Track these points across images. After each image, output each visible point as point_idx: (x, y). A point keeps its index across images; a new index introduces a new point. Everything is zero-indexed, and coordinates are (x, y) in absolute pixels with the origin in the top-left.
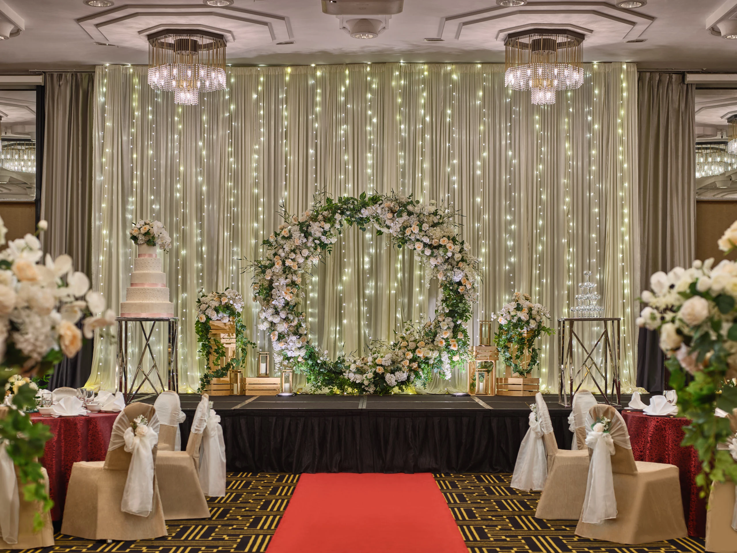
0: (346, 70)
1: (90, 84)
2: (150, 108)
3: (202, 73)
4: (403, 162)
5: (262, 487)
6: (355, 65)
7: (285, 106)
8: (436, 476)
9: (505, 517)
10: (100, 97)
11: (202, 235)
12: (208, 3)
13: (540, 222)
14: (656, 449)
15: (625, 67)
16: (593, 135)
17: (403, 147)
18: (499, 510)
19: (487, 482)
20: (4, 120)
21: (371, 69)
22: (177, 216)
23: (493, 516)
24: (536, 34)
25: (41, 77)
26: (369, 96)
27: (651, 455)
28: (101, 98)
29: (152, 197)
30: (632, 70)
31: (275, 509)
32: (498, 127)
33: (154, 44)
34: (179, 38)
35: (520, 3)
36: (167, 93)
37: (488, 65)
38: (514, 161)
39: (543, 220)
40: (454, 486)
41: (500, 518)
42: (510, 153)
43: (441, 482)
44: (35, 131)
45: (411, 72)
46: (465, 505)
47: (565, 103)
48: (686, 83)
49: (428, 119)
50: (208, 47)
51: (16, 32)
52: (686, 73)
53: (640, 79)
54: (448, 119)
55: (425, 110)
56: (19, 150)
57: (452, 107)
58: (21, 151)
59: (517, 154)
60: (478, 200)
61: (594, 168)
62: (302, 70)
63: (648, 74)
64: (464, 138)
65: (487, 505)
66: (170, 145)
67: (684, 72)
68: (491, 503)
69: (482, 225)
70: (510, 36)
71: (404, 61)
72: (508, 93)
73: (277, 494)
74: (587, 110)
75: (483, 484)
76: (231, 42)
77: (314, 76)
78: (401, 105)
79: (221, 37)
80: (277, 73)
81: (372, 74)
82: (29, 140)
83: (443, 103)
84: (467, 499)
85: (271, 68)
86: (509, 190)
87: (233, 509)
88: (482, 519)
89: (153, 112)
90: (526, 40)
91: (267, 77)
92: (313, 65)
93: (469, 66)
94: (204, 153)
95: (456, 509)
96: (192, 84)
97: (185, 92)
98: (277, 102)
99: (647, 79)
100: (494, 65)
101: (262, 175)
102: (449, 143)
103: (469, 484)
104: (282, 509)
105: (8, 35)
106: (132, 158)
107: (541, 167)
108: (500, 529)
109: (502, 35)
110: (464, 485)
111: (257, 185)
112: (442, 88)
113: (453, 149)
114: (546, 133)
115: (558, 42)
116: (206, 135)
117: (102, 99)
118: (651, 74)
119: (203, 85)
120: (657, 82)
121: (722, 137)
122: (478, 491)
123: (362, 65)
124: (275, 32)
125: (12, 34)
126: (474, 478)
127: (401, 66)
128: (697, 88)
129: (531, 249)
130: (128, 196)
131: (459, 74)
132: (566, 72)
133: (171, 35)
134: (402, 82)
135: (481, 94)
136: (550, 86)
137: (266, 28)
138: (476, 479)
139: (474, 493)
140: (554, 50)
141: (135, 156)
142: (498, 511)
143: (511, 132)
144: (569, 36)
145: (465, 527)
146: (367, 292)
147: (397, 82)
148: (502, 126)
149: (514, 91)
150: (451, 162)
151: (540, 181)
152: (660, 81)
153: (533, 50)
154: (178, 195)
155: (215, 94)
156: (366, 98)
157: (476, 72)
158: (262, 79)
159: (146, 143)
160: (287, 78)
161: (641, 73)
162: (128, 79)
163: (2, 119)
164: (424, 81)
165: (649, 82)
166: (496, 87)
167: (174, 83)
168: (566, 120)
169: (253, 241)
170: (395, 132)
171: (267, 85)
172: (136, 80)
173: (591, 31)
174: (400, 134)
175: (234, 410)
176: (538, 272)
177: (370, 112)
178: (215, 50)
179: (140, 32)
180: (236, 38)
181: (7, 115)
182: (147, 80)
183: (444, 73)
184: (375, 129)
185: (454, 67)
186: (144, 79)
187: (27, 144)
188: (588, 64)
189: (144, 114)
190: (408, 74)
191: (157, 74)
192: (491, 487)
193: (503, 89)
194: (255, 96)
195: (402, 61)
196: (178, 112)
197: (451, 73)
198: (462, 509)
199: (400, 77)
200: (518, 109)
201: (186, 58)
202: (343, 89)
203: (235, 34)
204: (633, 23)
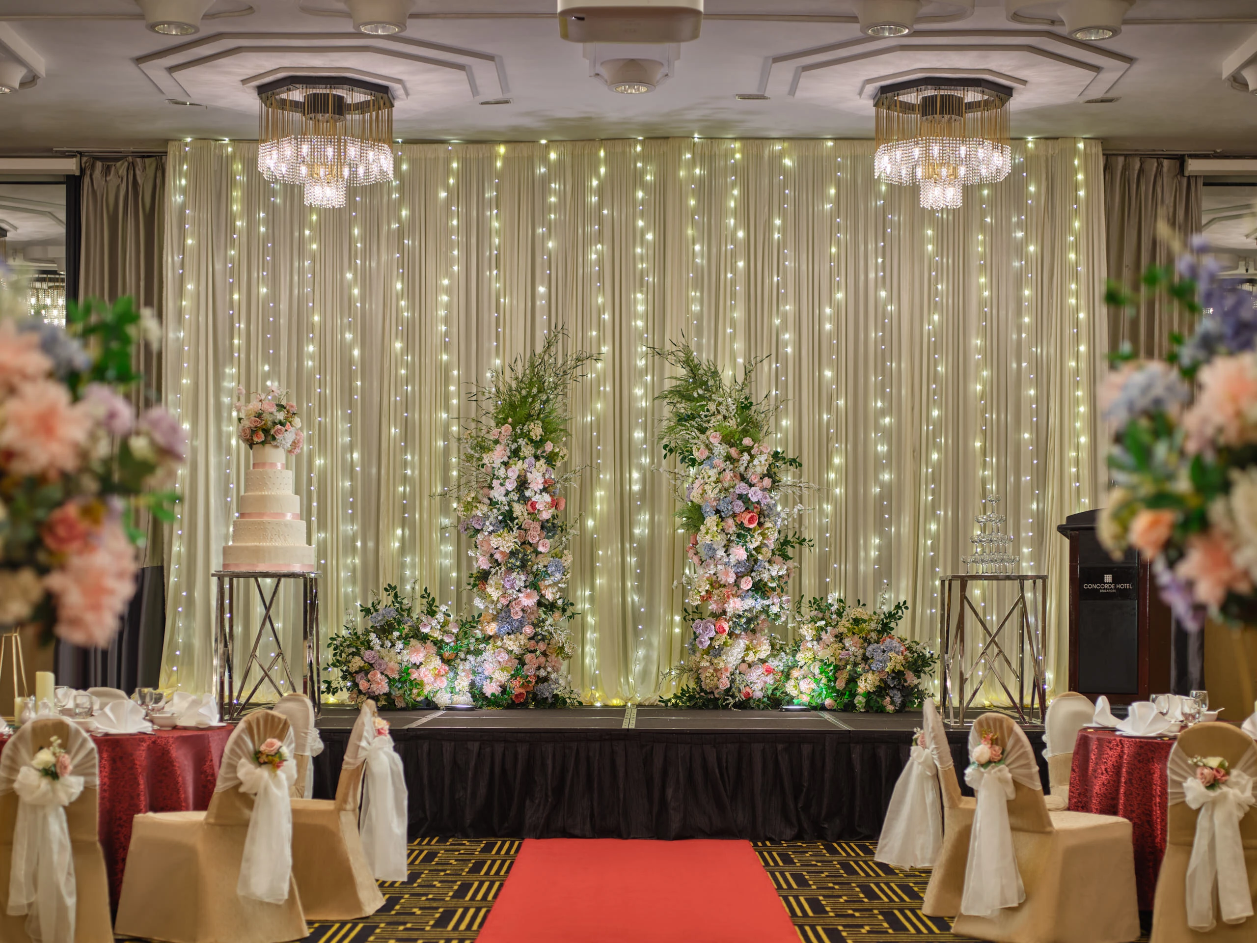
0: (600, 150)
1: (159, 174)
2: (262, 215)
3: (352, 151)
4: (698, 308)
5: (456, 860)
6: (617, 141)
7: (495, 212)
8: (756, 845)
9: (876, 912)
10: (175, 195)
11: (351, 432)
12: (363, 29)
13: (935, 413)
14: (1138, 794)
15: (1081, 145)
16: (1026, 263)
17: (698, 284)
18: (866, 900)
19: (844, 854)
20: (11, 236)
21: (643, 149)
22: (309, 401)
23: (855, 910)
24: (929, 87)
25: (74, 160)
26: (640, 194)
27: (1131, 805)
28: (177, 197)
29: (266, 368)
30: (1093, 151)
31: (479, 897)
32: (862, 248)
33: (268, 103)
34: (311, 91)
35: (901, 31)
36: (293, 186)
37: (846, 142)
38: (889, 308)
39: (940, 408)
40: (787, 860)
41: (867, 914)
42: (883, 294)
43: (766, 854)
44: (64, 256)
45: (713, 153)
46: (807, 892)
47: (978, 208)
48: (1186, 174)
49: (741, 234)
50: (362, 107)
51: (31, 80)
52: (1186, 158)
53: (1108, 168)
54: (776, 236)
55: (735, 219)
56: (37, 289)
57: (783, 215)
58: (41, 292)
59: (895, 296)
60: (828, 374)
61: (1027, 320)
62: (525, 150)
63: (1121, 160)
64: (804, 267)
65: (845, 892)
66: (296, 278)
67: (1183, 156)
68: (852, 889)
69: (835, 416)
70: (884, 90)
71: (699, 134)
72: (879, 191)
73: (482, 873)
74: (1014, 219)
75: (837, 857)
76: (403, 99)
77: (545, 160)
78: (695, 211)
79: (385, 89)
80: (481, 156)
81: (644, 157)
82: (55, 272)
83: (767, 208)
84: (811, 883)
85: (471, 146)
86: (882, 357)
87: (406, 896)
88: (837, 916)
89: (267, 222)
90: (911, 98)
91: (465, 162)
92: (543, 142)
93: (812, 143)
94: (356, 291)
95: (791, 899)
96: (334, 172)
97: (322, 186)
98: (482, 204)
99: (1120, 167)
100: (856, 142)
101: (455, 330)
102: (778, 276)
103: (813, 858)
104: (490, 897)
105: (17, 86)
106: (231, 301)
107: (936, 317)
108: (869, 932)
109: (871, 89)
110: (804, 859)
111: (446, 347)
112: (767, 181)
113: (785, 287)
114: (945, 260)
115: (966, 101)
116: (358, 262)
117: (179, 199)
118: (1125, 160)
119: (353, 174)
120: (1136, 172)
121: (1247, 271)
122: (828, 869)
123: (626, 140)
124: (479, 82)
125: (22, 84)
126: (822, 847)
127: (694, 144)
128: (1205, 184)
129: (919, 456)
130: (224, 366)
131: (795, 158)
132: (981, 153)
133: (297, 86)
134: (697, 171)
135: (832, 191)
136: (953, 177)
137: (462, 75)
138: (826, 849)
139: (822, 872)
140: (960, 114)
141: (236, 296)
142: (863, 902)
143: (884, 257)
144: (986, 90)
145: (807, 928)
146: (637, 531)
147: (689, 171)
148: (870, 247)
149: (891, 186)
150: (781, 308)
151: (935, 342)
152: (1141, 171)
153: (924, 114)
154: (310, 363)
155: (375, 189)
156: (634, 199)
157: (824, 154)
158: (455, 165)
159: (256, 275)
160: (499, 164)
161: (1109, 157)
162: (224, 163)
163: (8, 234)
164: (735, 170)
165: (1122, 173)
166: (859, 181)
167: (304, 170)
168: (980, 237)
169: (441, 444)
170: (684, 258)
171: (464, 175)
172: (238, 167)
173: (1024, 82)
174: (693, 260)
175: (408, 730)
176: (930, 498)
177: (641, 223)
178: (374, 113)
179: (244, 81)
180: (410, 91)
181: (15, 228)
182: (257, 164)
183: (769, 157)
184: (651, 252)
185: (786, 145)
186: (251, 164)
187: (51, 280)
188: (1017, 142)
189: (252, 224)
190: (706, 157)
191: (275, 153)
192: (852, 863)
193: (871, 182)
194: (443, 195)
195: (696, 135)
196: (311, 222)
197: (782, 154)
198: (802, 899)
199: (693, 163)
200: (896, 218)
201: (323, 126)
202: (595, 183)
203: (408, 85)
204: (1097, 69)
